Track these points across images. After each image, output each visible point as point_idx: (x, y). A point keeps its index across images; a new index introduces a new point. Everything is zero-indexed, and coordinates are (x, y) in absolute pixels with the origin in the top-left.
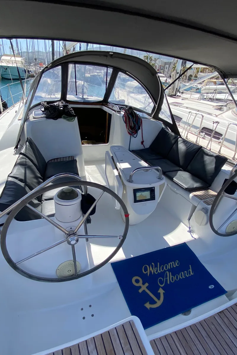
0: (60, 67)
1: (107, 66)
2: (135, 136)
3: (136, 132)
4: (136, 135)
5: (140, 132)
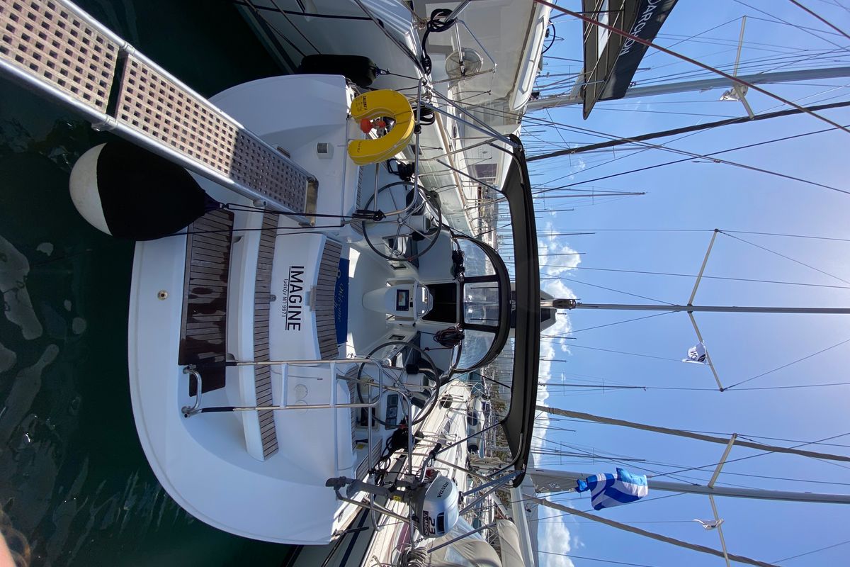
0: (494, 273)
1: (500, 320)
2: (435, 338)
3: (438, 341)
4: (436, 340)
5: (439, 345)
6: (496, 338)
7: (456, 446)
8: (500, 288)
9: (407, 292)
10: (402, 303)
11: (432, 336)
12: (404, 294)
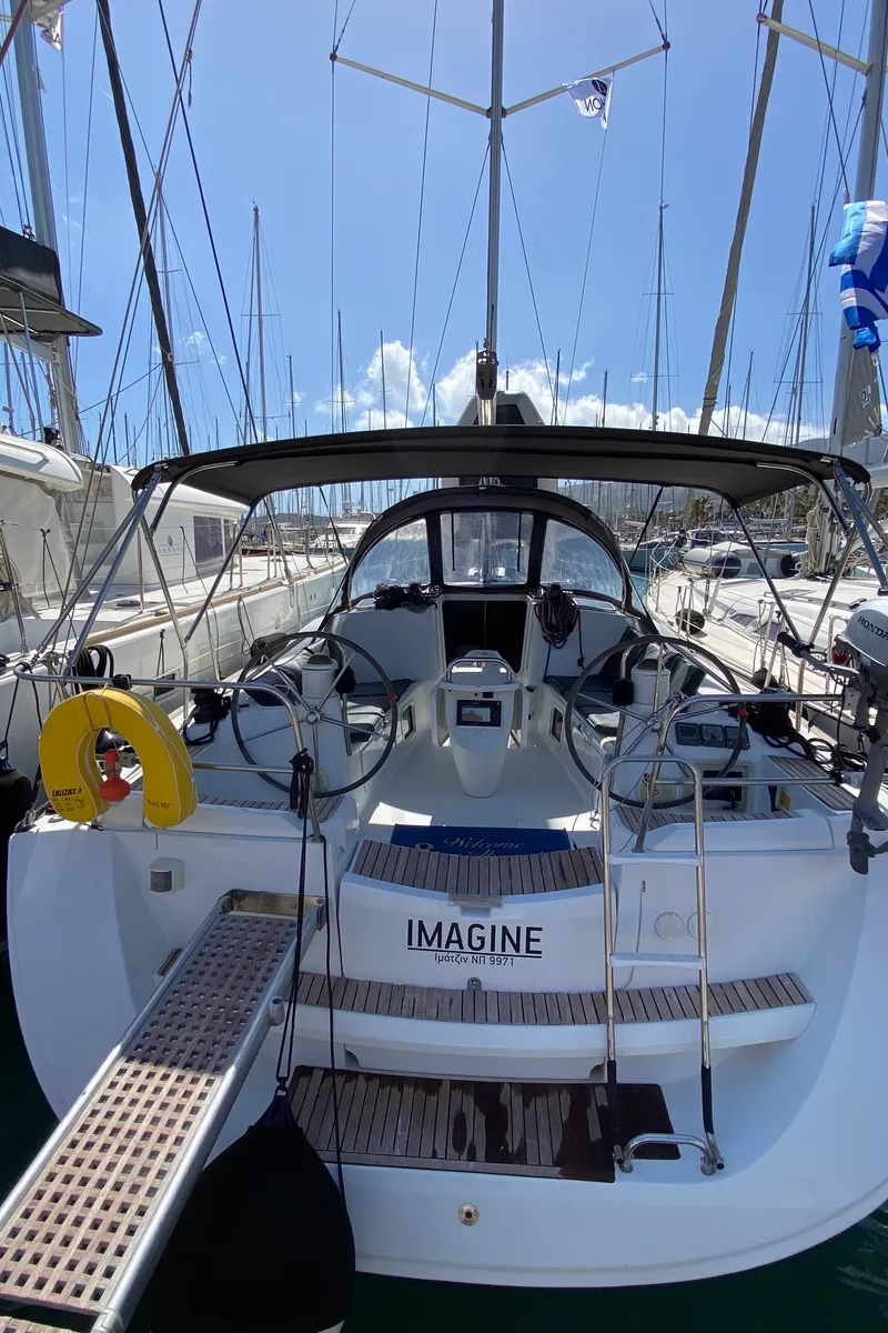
0: (422, 521)
1: (520, 511)
2: (558, 645)
3: (563, 639)
4: (561, 644)
5: (574, 635)
6: (558, 518)
7: (784, 602)
8: (452, 510)
9: (461, 704)
10: (485, 714)
11: (555, 653)
12: (466, 710)
